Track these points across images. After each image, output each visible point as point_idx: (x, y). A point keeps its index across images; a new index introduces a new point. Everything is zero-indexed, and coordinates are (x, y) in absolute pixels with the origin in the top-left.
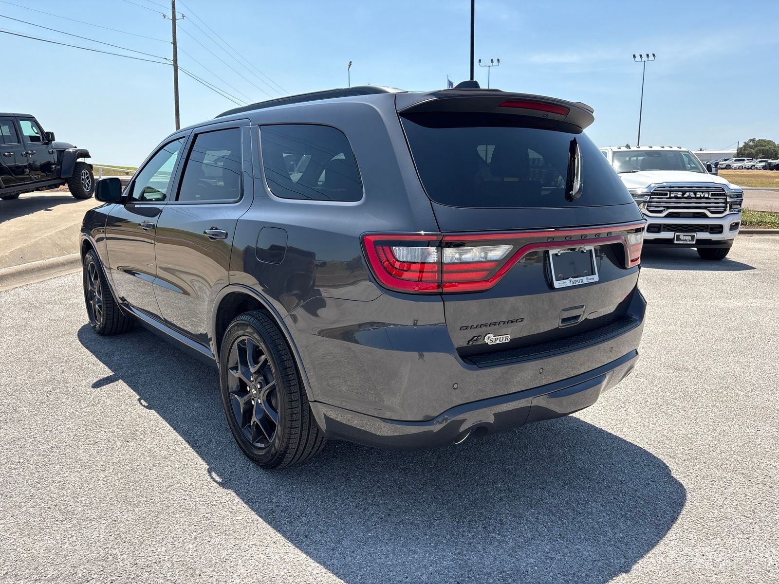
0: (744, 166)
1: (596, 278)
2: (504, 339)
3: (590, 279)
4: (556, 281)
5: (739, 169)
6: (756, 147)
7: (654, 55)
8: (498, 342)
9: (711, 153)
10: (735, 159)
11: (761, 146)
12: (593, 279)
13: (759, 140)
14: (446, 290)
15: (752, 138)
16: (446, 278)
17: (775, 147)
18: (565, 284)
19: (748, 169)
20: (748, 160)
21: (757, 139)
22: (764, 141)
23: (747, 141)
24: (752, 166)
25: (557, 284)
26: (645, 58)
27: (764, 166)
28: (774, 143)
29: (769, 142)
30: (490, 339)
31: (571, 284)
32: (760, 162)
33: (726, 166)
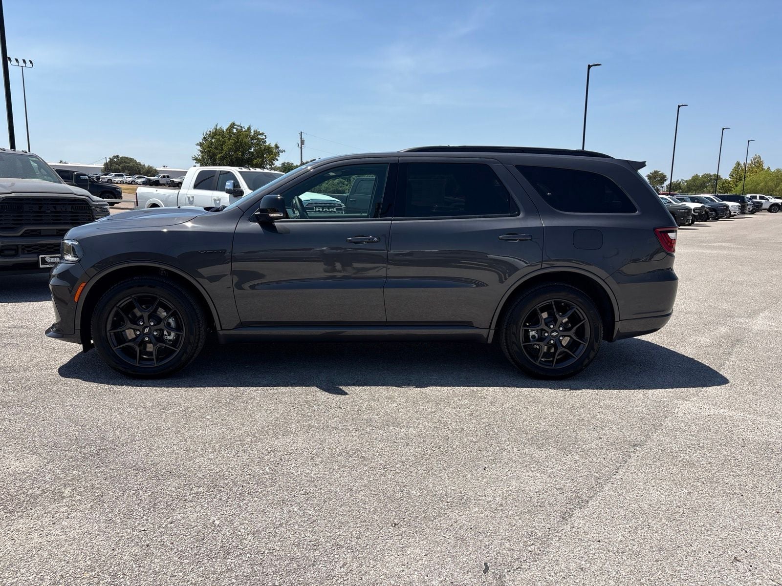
0: (125, 181)
5: (120, 183)
6: (121, 163)
7: (31, 62)
9: (78, 167)
10: (114, 174)
11: (125, 162)
13: (122, 157)
15: (116, 155)
17: (137, 164)
19: (129, 184)
20: (126, 175)
21: (120, 156)
22: (127, 158)
23: (111, 157)
24: (132, 181)
26: (21, 63)
27: (144, 182)
28: (136, 160)
29: (131, 160)
32: (139, 178)
33: (108, 180)
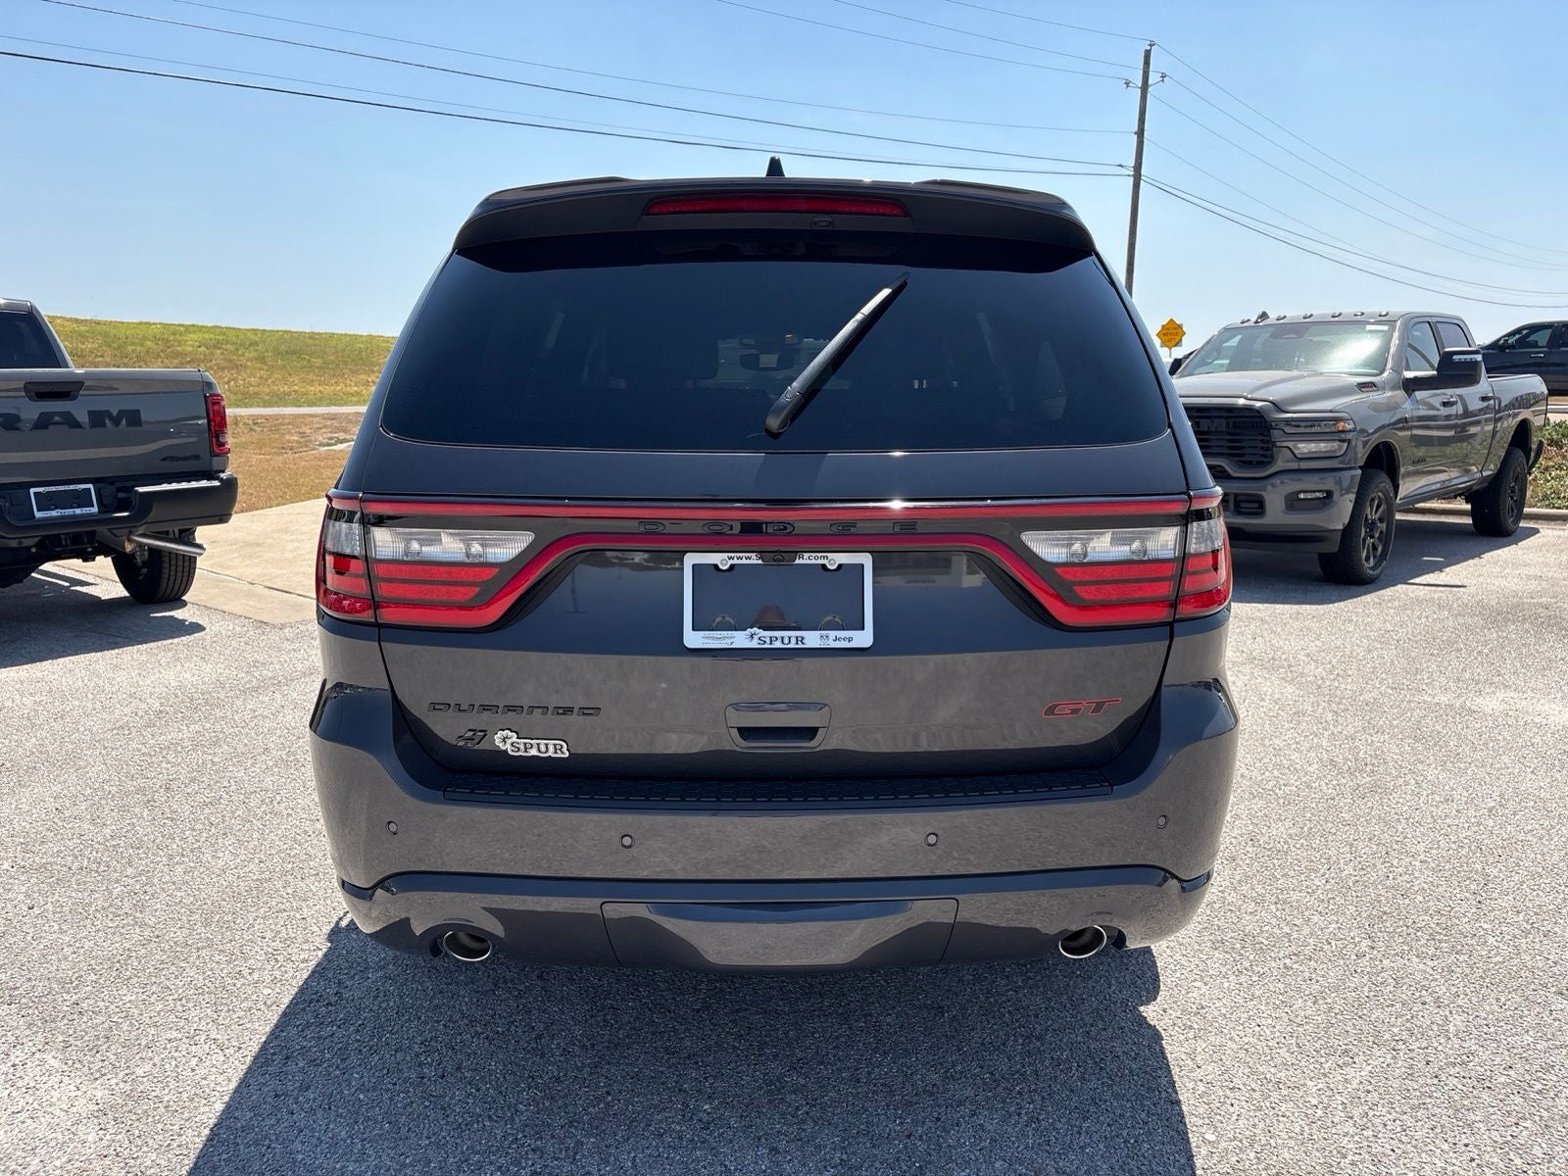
1: (864, 638)
2: (551, 749)
3: (836, 639)
4: (694, 629)
8: (534, 752)
12: (850, 640)
14: (387, 616)
16: (383, 591)
18: (729, 641)
25: (693, 639)
30: (506, 741)
31: (754, 644)
